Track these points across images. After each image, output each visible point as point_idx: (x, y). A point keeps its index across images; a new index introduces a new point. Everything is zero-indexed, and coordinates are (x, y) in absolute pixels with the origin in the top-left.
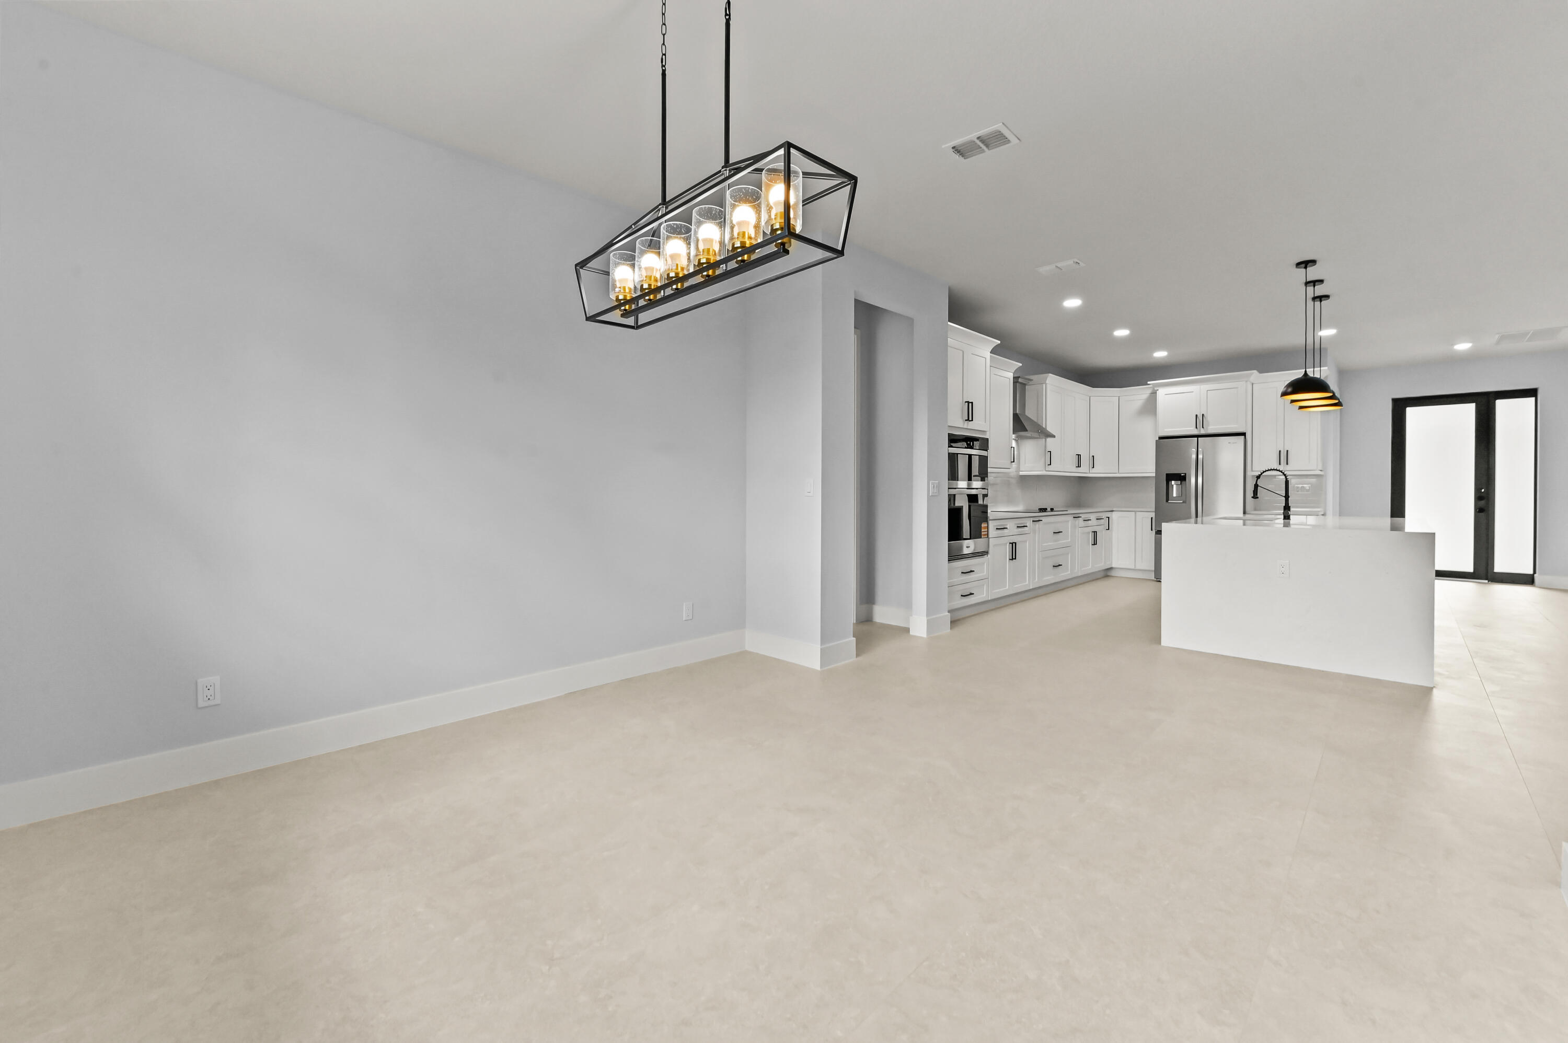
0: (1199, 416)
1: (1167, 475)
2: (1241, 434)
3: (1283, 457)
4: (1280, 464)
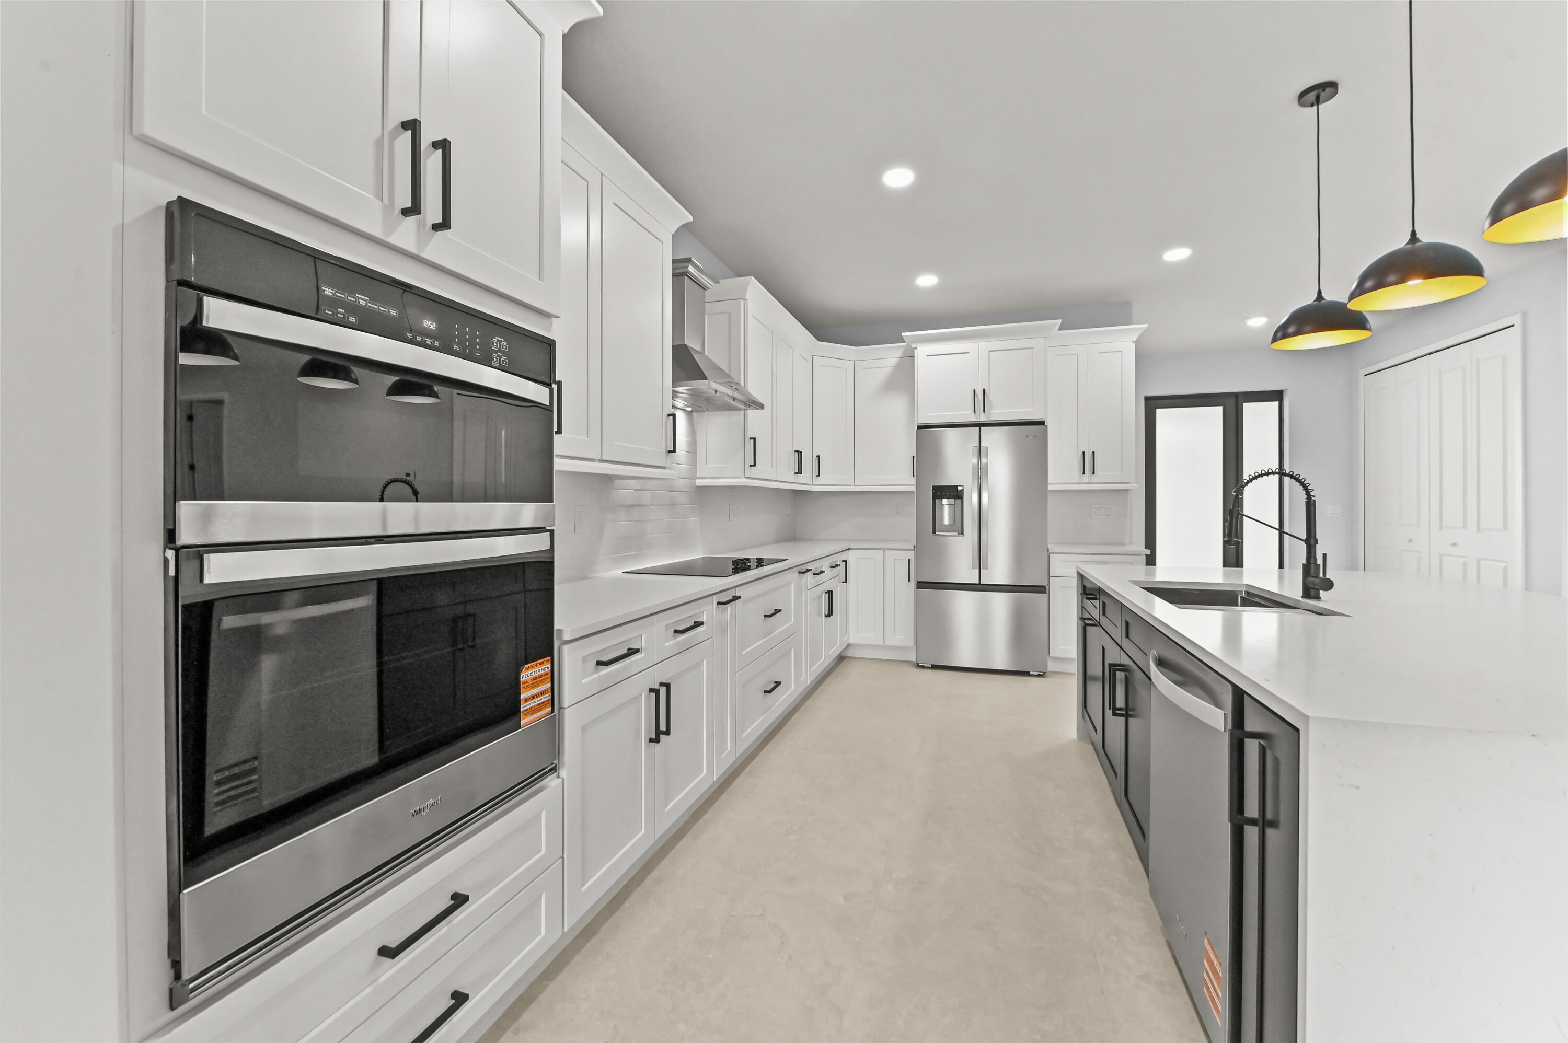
0: (977, 392)
1: (935, 488)
2: (1042, 423)
3: (1089, 463)
4: (1084, 473)
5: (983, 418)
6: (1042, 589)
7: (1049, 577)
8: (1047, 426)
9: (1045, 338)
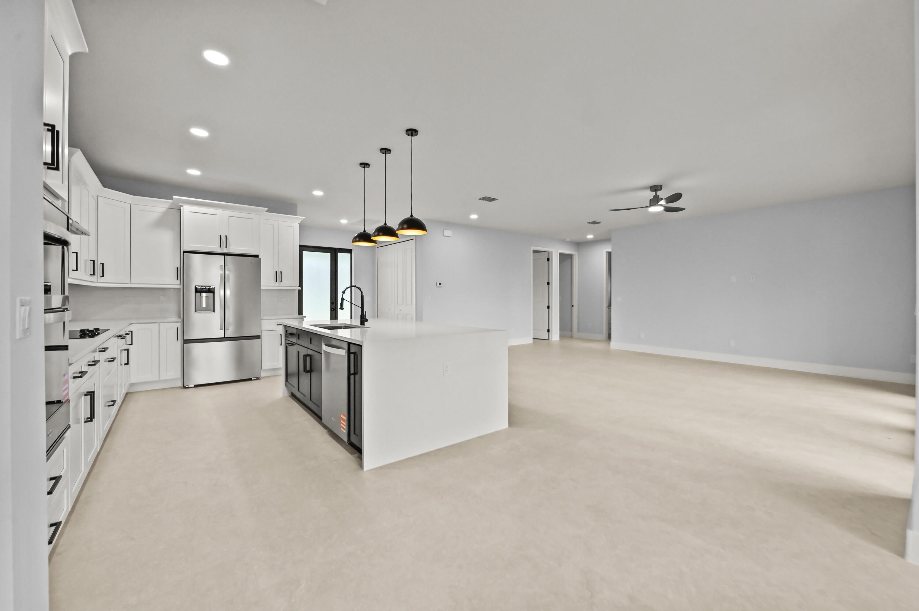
0: (222, 236)
1: (196, 287)
2: (257, 256)
3: (278, 276)
4: (276, 281)
5: (225, 251)
6: (258, 337)
7: (261, 331)
8: (260, 258)
9: (259, 215)
